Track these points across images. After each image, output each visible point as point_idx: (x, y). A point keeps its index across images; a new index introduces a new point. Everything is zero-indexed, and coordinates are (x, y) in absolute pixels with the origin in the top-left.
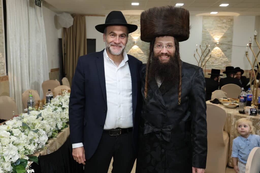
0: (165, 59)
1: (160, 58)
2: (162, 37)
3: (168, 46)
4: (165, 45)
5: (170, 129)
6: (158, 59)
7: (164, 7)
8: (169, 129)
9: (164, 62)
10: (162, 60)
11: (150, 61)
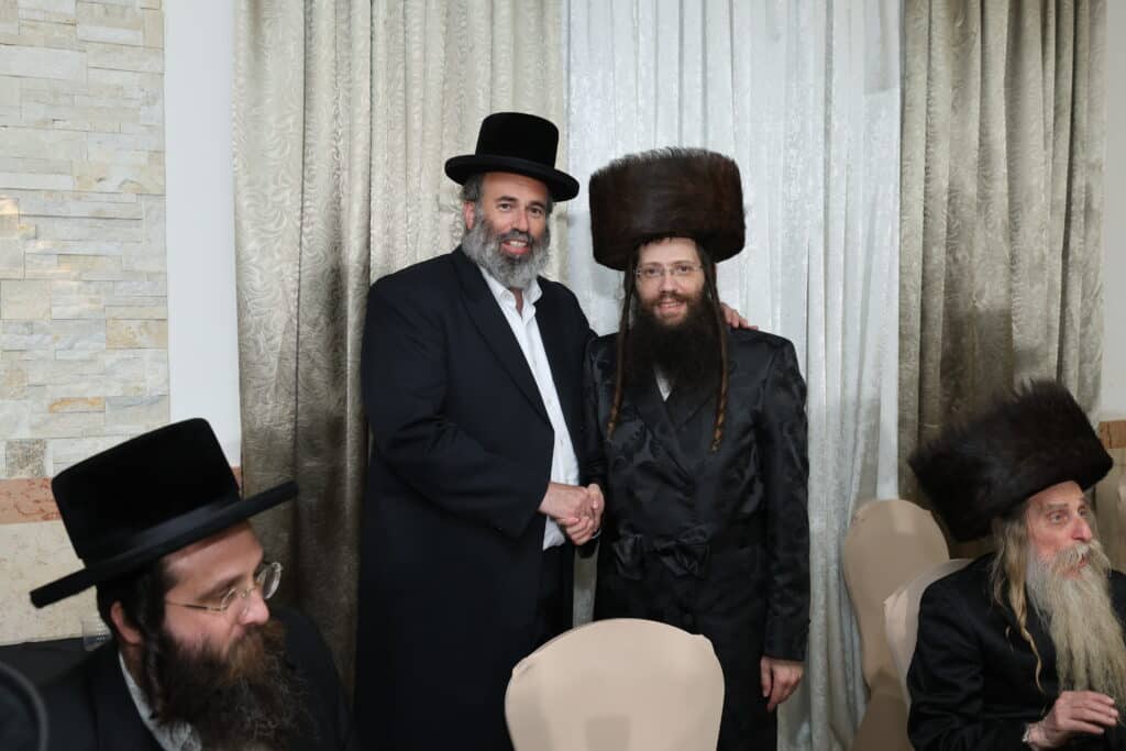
0: (674, 312)
1: (657, 311)
2: (658, 243)
3: (677, 268)
4: (668, 268)
5: (705, 536)
6: (652, 315)
7: (653, 152)
8: (701, 538)
9: (669, 322)
10: (664, 316)
11: (628, 325)
